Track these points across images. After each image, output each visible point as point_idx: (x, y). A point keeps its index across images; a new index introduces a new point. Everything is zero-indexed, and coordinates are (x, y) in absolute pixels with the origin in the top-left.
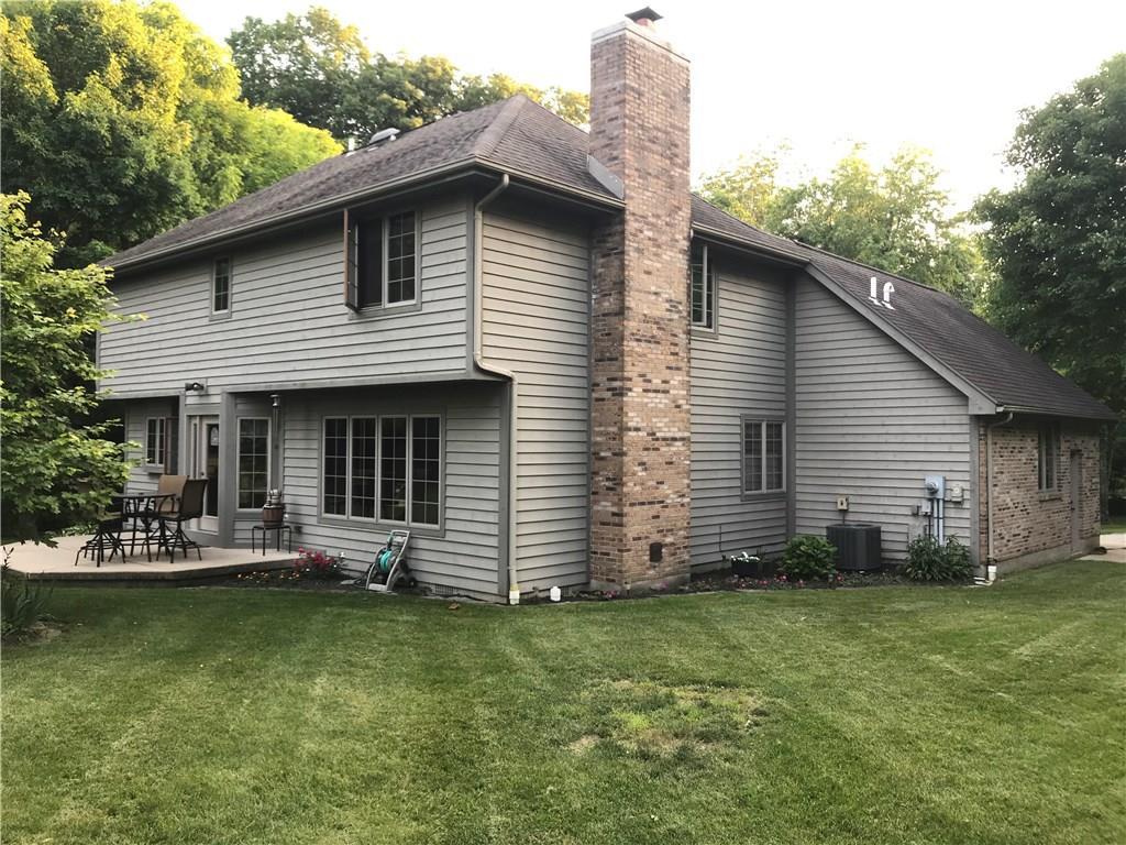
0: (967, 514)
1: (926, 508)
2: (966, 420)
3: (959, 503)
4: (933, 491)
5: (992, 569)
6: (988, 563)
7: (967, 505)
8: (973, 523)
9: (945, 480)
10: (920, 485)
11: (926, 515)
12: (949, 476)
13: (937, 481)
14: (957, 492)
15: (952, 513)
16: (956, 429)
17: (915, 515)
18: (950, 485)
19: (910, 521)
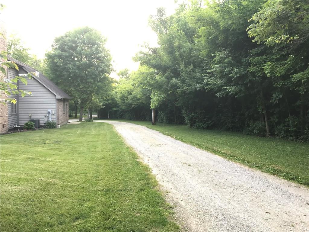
0: (55, 116)
1: (48, 115)
2: (55, 99)
3: (54, 114)
4: (49, 112)
5: (59, 126)
6: (58, 125)
7: (55, 115)
8: (56, 118)
9: (51, 110)
10: (46, 111)
11: (48, 117)
12: (52, 109)
13: (49, 110)
14: (53, 112)
15: (52, 116)
16: (53, 101)
17: (45, 117)
18: (52, 111)
19: (44, 118)
